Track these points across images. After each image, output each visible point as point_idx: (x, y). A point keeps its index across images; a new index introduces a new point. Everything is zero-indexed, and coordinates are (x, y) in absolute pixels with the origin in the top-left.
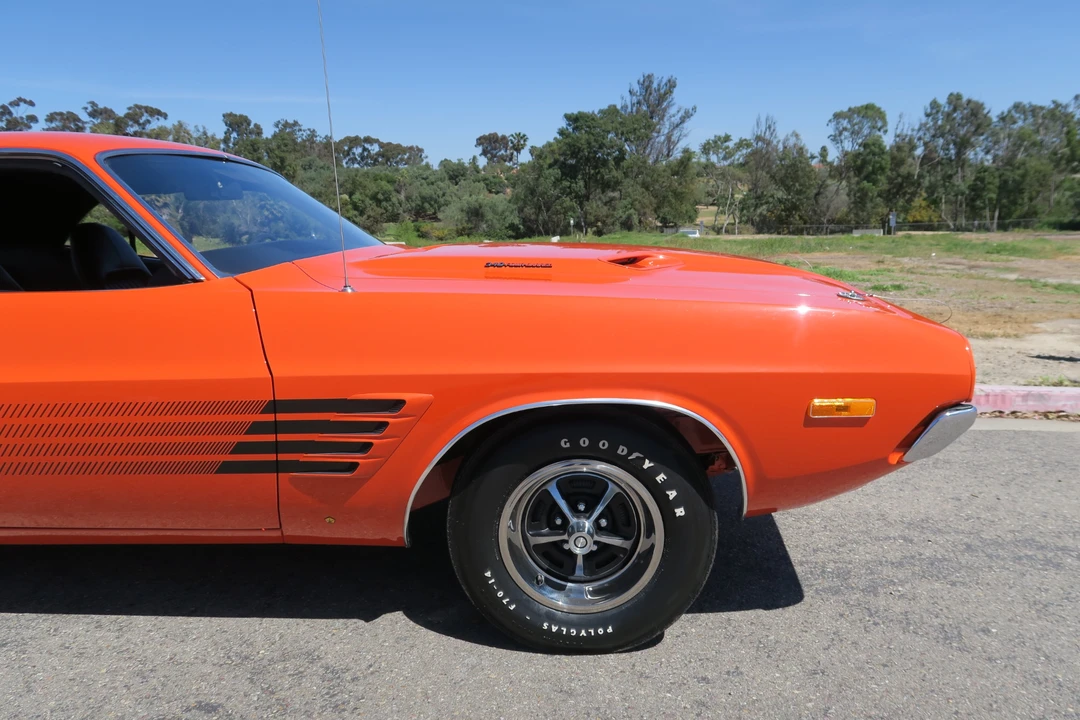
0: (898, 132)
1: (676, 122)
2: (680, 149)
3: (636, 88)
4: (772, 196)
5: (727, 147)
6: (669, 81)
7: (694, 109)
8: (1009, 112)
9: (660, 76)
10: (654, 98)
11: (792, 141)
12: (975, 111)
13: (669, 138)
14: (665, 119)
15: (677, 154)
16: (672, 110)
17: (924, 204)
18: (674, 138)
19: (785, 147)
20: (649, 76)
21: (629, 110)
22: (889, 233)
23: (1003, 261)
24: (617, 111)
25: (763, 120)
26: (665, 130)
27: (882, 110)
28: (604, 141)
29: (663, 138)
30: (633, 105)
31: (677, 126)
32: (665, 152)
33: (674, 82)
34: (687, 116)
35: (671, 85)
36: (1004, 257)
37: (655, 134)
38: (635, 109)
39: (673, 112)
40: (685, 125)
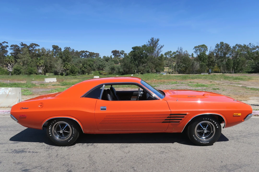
0: (210, 51)
1: (159, 48)
2: (160, 54)
3: (150, 41)
4: (181, 65)
5: (171, 54)
6: (158, 39)
7: (163, 45)
8: (235, 46)
9: (156, 38)
10: (154, 43)
11: (186, 53)
12: (227, 46)
13: (158, 52)
14: (157, 47)
15: (160, 55)
16: (158, 46)
17: (217, 67)
18: (159, 52)
19: (184, 54)
20: (153, 38)
21: (148, 45)
22: (209, 74)
23: (237, 82)
24: (146, 46)
25: (179, 48)
26: (157, 50)
27: (206, 46)
28: (143, 53)
29: (156, 52)
30: (149, 44)
31: (160, 49)
32: (157, 55)
33: (159, 39)
34: (162, 47)
35: (158, 40)
36: (238, 81)
37: (154, 51)
38: (150, 45)
39: (159, 46)
40: (161, 49)
